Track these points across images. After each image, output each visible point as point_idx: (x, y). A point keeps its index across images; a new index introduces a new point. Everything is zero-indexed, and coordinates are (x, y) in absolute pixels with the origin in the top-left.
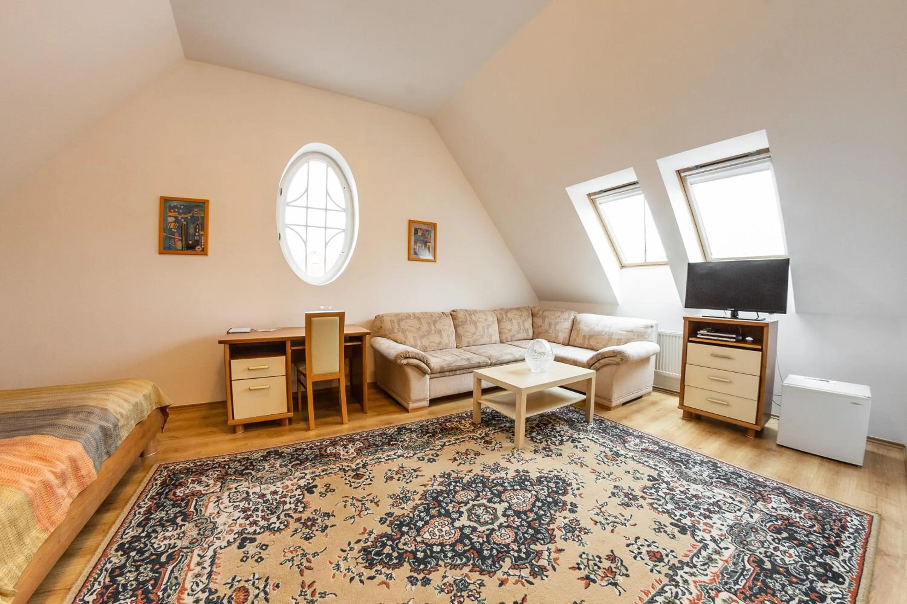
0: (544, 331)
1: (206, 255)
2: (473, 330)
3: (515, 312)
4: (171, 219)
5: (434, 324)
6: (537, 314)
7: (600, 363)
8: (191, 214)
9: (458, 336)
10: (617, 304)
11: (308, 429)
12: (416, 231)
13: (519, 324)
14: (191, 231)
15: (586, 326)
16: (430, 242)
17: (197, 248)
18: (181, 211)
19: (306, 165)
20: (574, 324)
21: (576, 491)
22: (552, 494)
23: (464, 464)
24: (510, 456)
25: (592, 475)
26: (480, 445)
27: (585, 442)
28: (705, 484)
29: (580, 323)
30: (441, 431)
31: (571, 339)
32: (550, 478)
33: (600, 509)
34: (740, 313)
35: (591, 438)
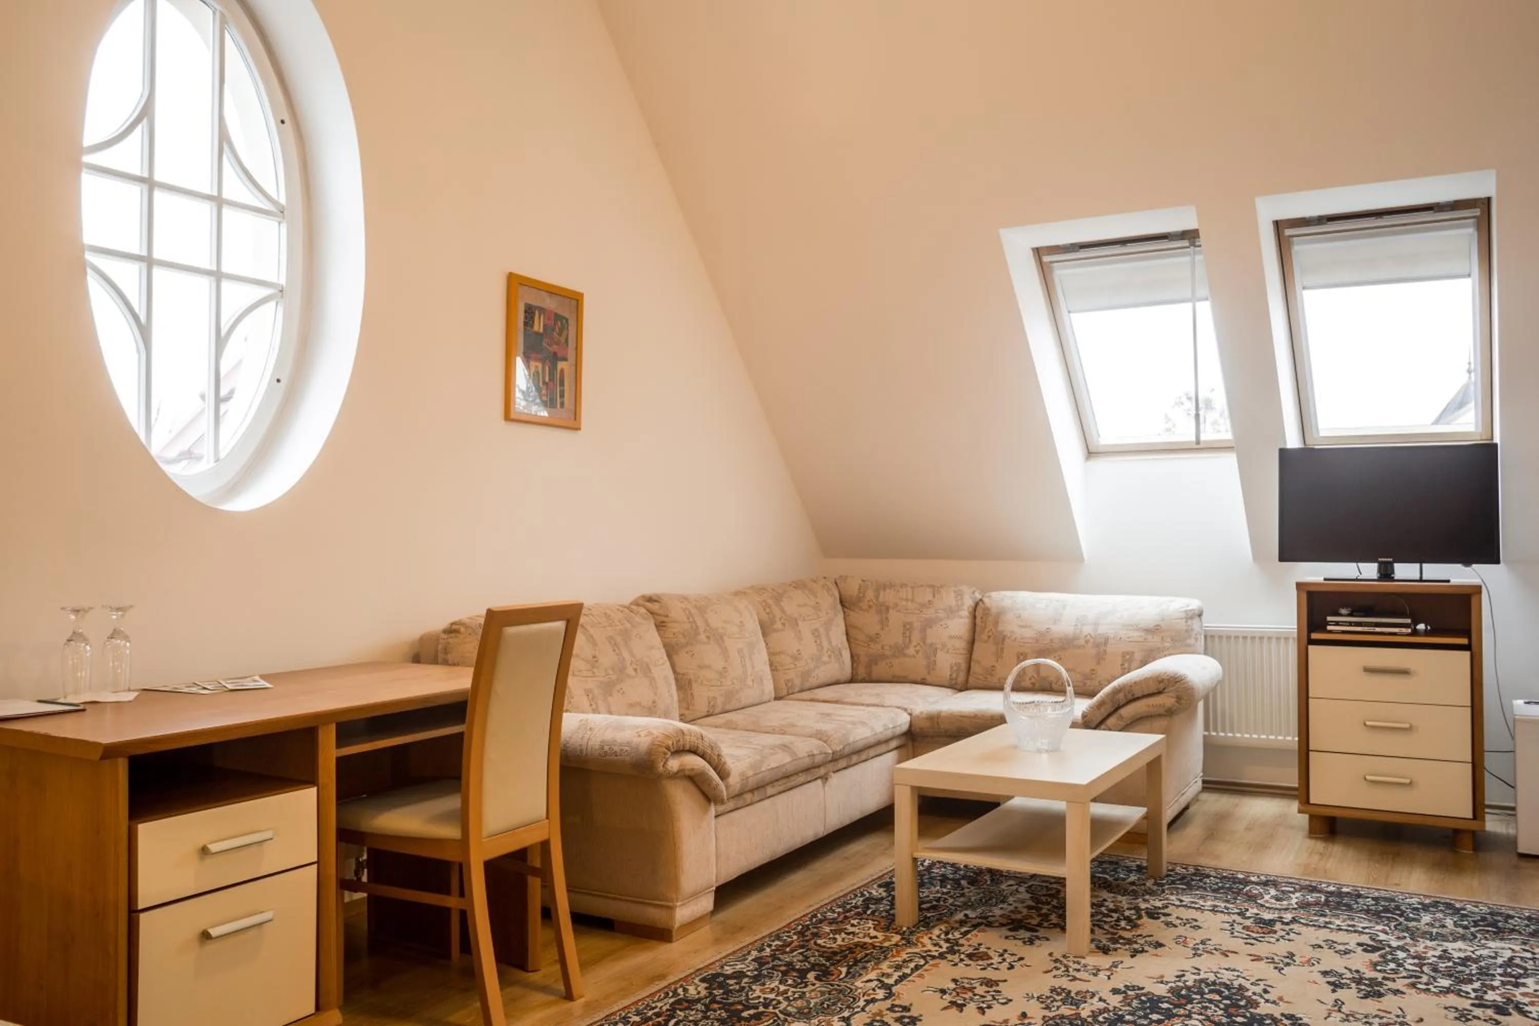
0: (887, 651)
2: (719, 664)
3: (798, 596)
6: (860, 599)
7: (1121, 717)
9: (683, 684)
10: (1077, 558)
12: (530, 311)
13: (815, 633)
15: (1022, 627)
16: (565, 359)
20: (978, 621)
21: (1266, 996)
22: (1232, 1010)
23: (989, 1007)
24: (1063, 969)
25: (1262, 964)
26: (967, 965)
27: (1175, 912)
28: (1463, 938)
29: (998, 618)
30: (828, 959)
31: (975, 668)
32: (1194, 986)
33: (1340, 1011)
34: (1397, 566)
35: (1178, 903)
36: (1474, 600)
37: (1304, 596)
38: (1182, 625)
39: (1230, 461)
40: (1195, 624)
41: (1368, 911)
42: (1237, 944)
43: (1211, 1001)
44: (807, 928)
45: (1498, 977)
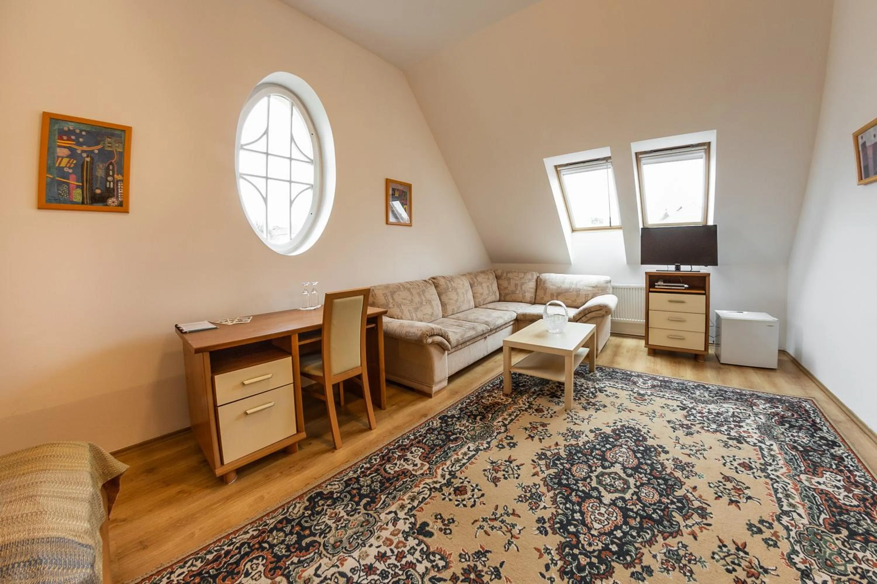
0: (510, 292)
1: (127, 212)
2: (455, 297)
3: (483, 275)
4: (62, 152)
5: (424, 295)
6: (501, 276)
7: (586, 317)
8: (100, 147)
9: (443, 305)
10: (570, 263)
11: (334, 448)
12: (393, 191)
13: (488, 287)
14: (100, 173)
17: (110, 201)
18: (81, 140)
19: (265, 99)
20: (538, 283)
21: (649, 434)
22: (637, 443)
23: (543, 439)
24: (571, 418)
25: (644, 417)
26: (535, 415)
27: (610, 390)
28: (713, 402)
29: (544, 282)
30: (485, 410)
31: (537, 298)
32: (621, 429)
33: (679, 443)
34: (681, 266)
35: (609, 385)
36: (707, 278)
37: (648, 276)
38: (605, 285)
39: (620, 232)
40: (609, 285)
41: (676, 389)
42: (632, 406)
43: (628, 437)
44: (479, 393)
45: (732, 423)
